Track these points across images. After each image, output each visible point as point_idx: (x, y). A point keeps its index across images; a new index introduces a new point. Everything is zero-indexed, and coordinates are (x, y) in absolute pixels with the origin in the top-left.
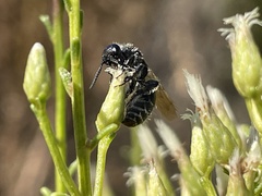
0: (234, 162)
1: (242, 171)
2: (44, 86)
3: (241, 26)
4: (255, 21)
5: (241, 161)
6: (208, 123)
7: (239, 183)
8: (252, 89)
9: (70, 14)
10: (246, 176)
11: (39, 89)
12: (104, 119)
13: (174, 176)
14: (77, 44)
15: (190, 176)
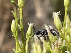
0: (56, 43)
1: (57, 45)
2: (15, 29)
3: (57, 15)
4: (59, 14)
5: (57, 43)
6: (50, 35)
7: (57, 48)
8: (59, 28)
9: (20, 13)
10: (58, 46)
11: (14, 30)
12: (27, 34)
13: (42, 45)
14: (22, 19)
15: (45, 45)
